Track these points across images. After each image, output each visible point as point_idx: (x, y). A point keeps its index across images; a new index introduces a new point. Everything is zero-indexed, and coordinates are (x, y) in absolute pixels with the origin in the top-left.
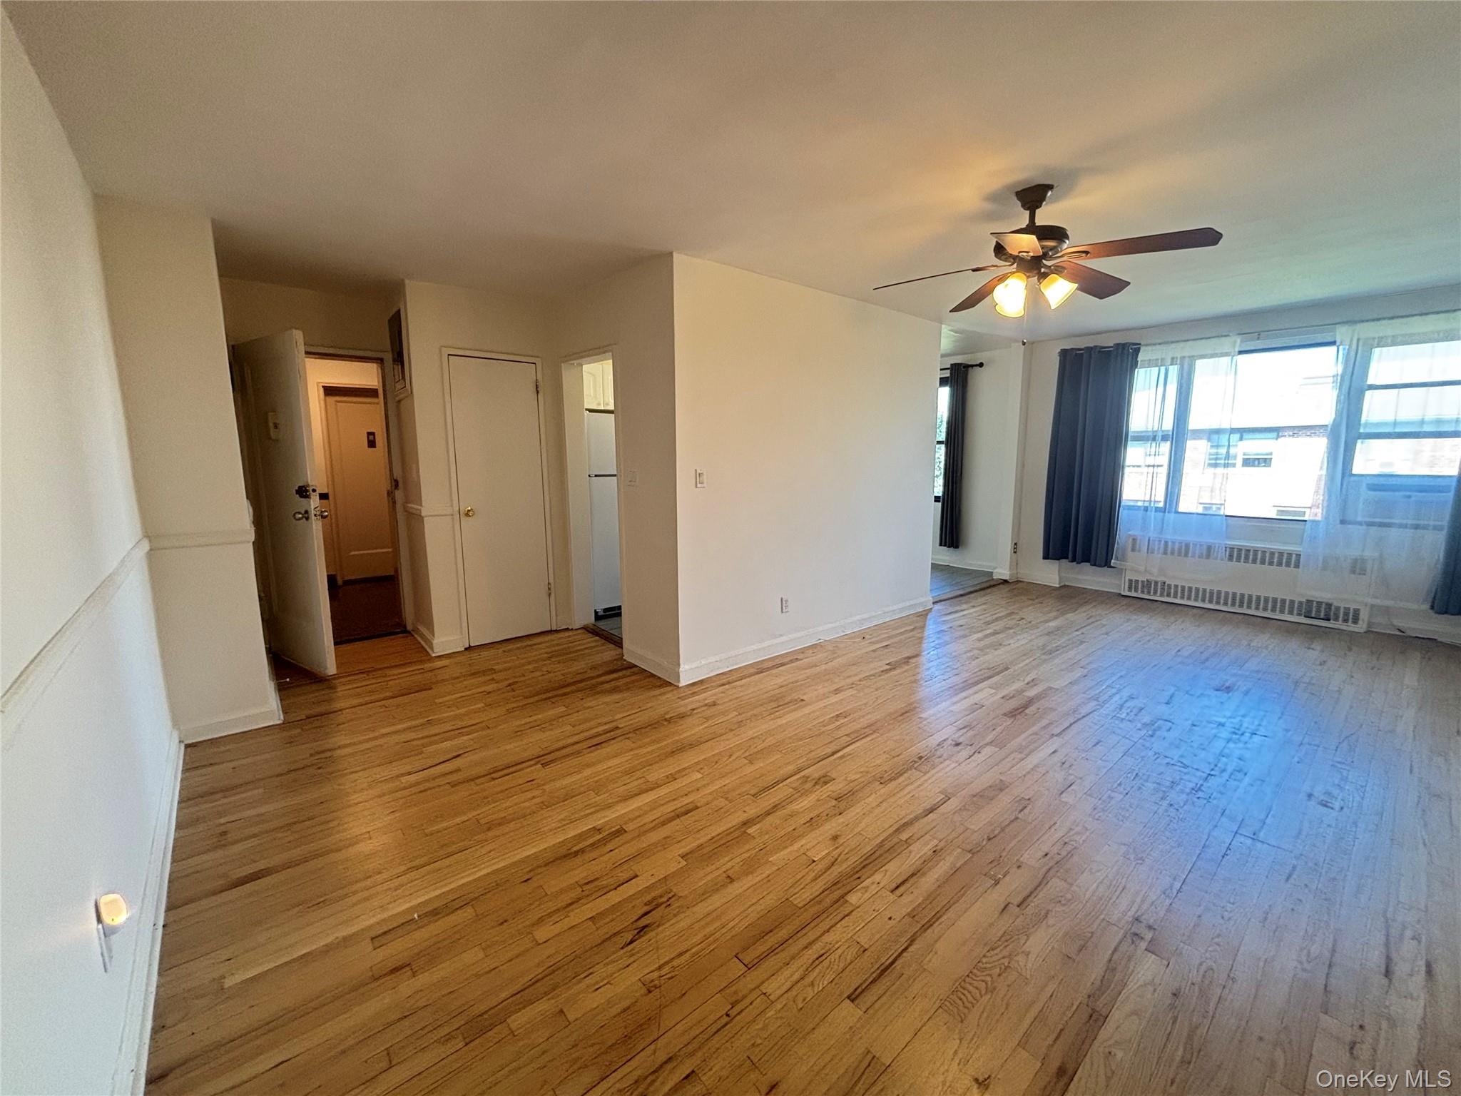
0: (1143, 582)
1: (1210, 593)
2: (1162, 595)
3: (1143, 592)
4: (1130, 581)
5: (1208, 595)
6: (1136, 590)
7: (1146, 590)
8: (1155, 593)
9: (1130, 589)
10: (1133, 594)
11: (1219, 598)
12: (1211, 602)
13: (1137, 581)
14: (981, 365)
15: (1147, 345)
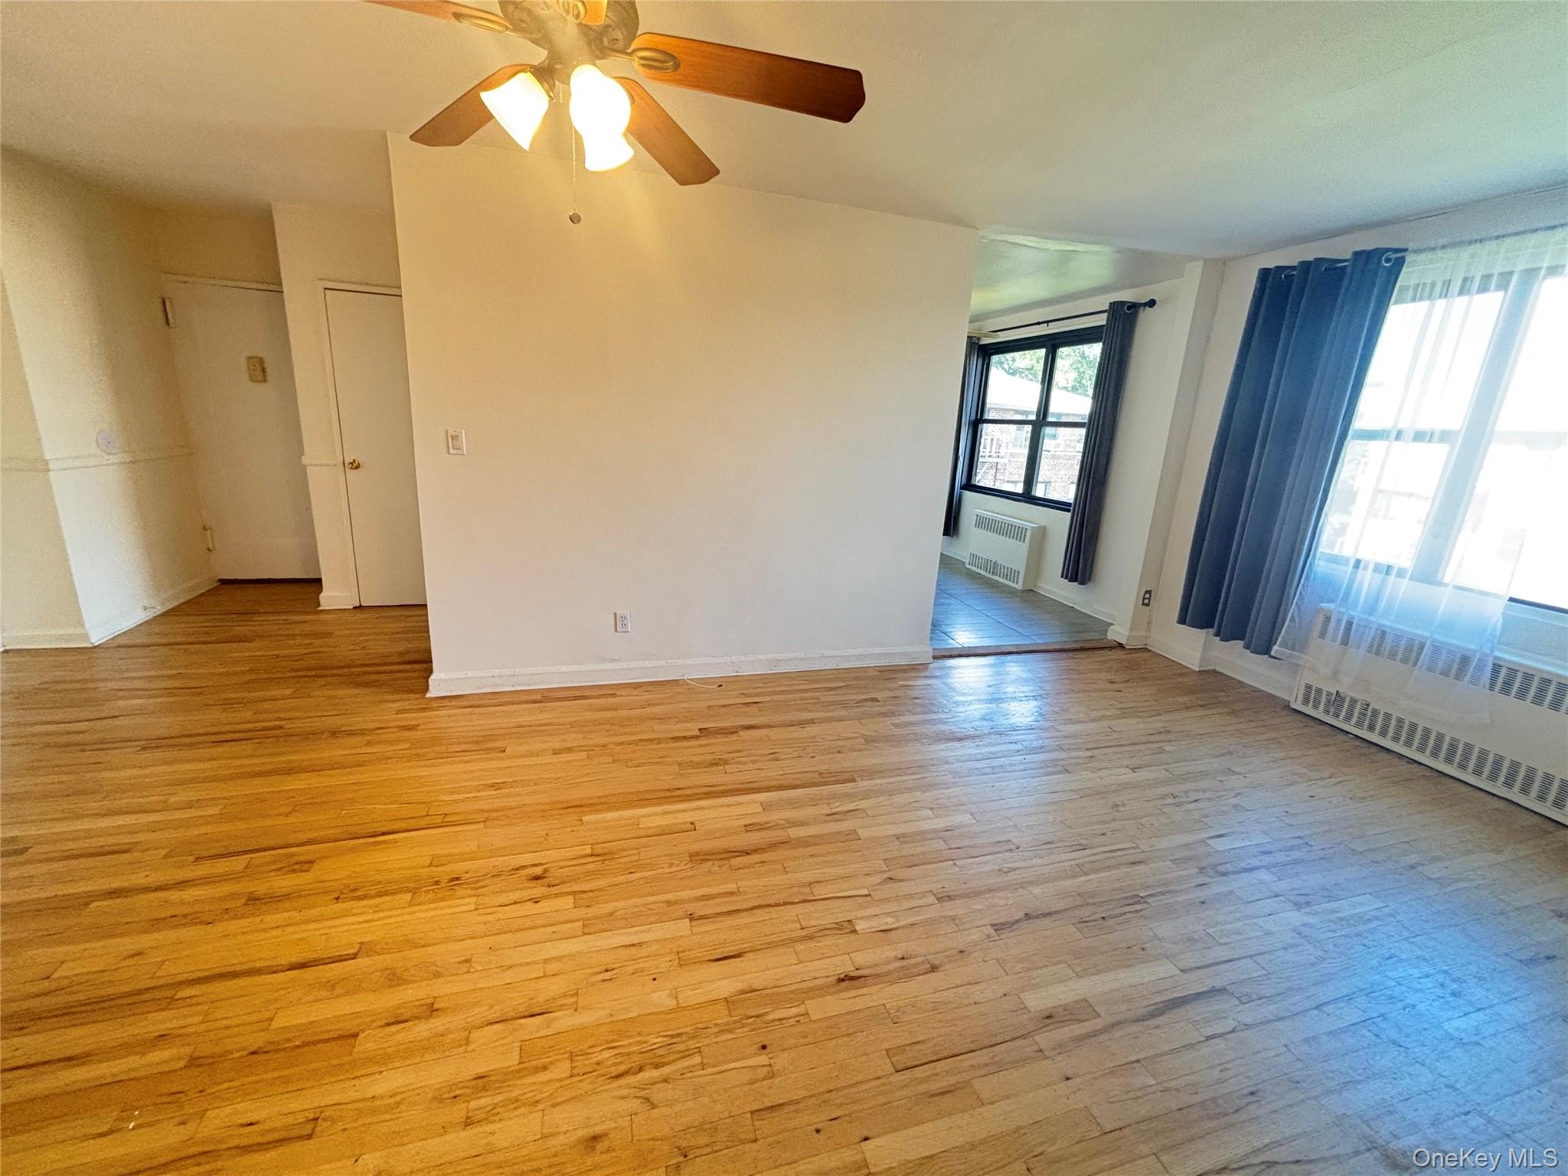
0: (1329, 694)
1: (1451, 745)
2: (1359, 724)
3: (1327, 712)
4: (1308, 687)
5: (1445, 747)
6: (1316, 706)
7: (1332, 710)
8: (1348, 719)
9: (1306, 701)
10: (1309, 710)
11: (1466, 757)
12: (1449, 760)
13: (1319, 691)
14: (1152, 303)
15: (1417, 251)
